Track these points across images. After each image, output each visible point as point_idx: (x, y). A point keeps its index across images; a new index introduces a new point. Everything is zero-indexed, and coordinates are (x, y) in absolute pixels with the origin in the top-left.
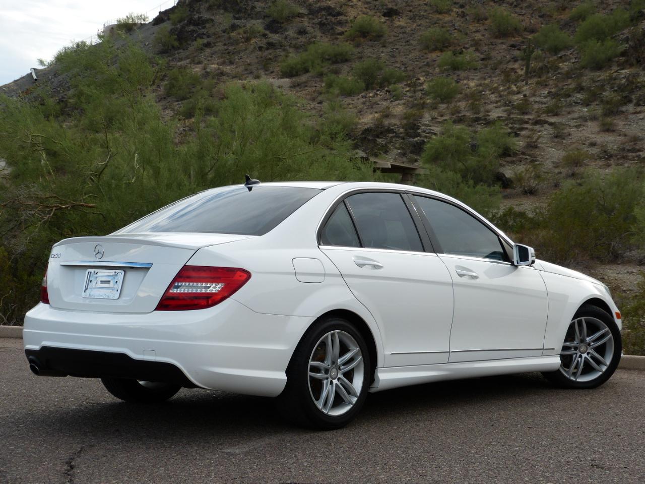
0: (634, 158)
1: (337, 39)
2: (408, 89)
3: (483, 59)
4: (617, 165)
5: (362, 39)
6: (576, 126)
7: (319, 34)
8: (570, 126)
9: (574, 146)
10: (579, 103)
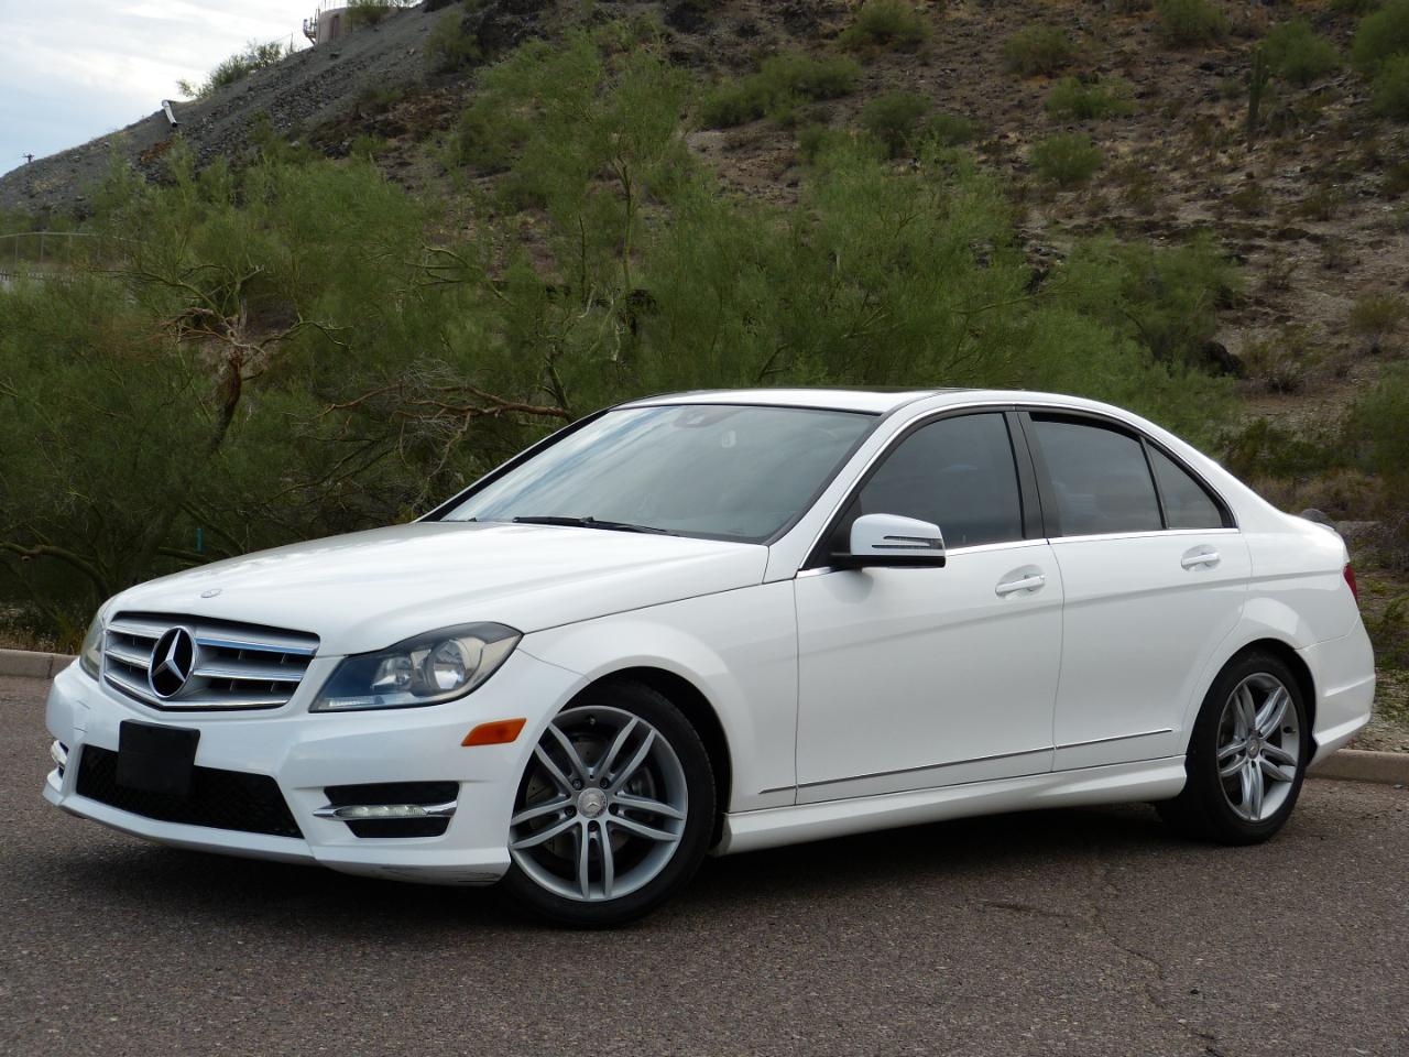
1: (822, 46)
2: (983, 157)
3: (1141, 96)
5: (877, 49)
6: (1371, 245)
7: (783, 36)
8: (1357, 244)
9: (1369, 287)
10: (1373, 194)
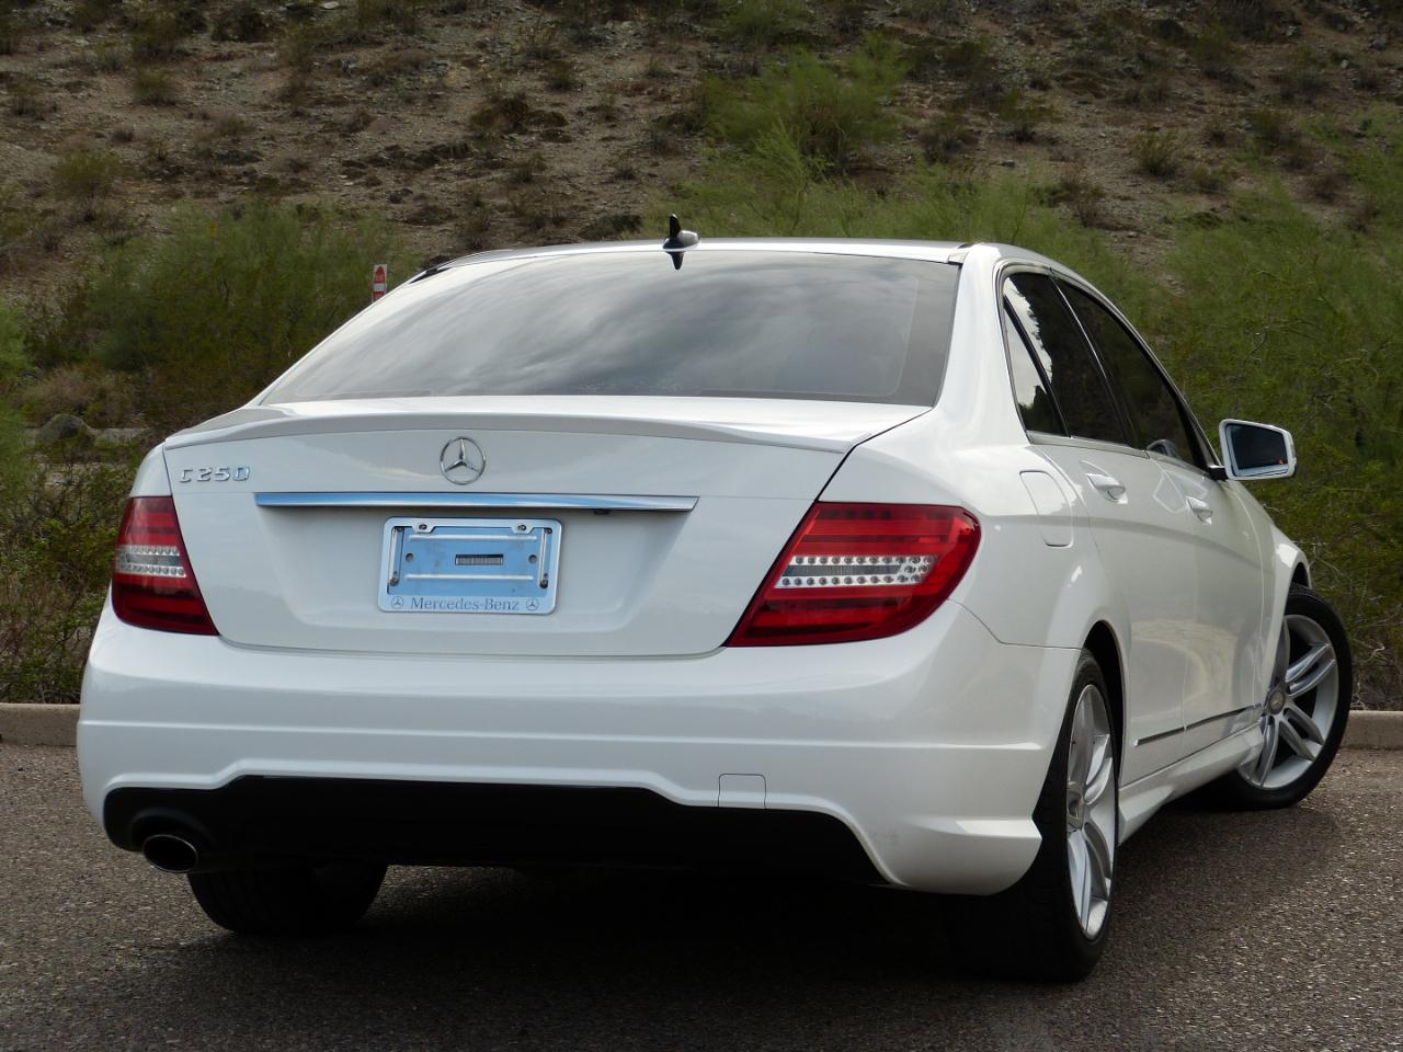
0: (239, 177)
4: (198, 194)
6: (68, 87)
8: (50, 85)
9: (71, 140)
10: (62, 24)
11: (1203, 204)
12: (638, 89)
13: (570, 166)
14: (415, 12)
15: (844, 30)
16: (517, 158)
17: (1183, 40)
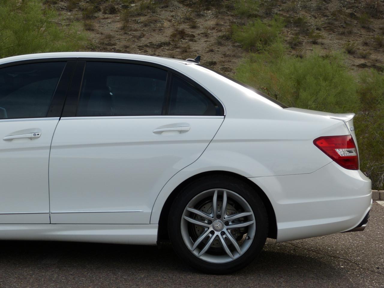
0: (111, 50)
11: (362, 61)
12: (213, 28)
13: (197, 48)
14: (155, 7)
15: (267, 14)
16: (183, 46)
17: (356, 18)
